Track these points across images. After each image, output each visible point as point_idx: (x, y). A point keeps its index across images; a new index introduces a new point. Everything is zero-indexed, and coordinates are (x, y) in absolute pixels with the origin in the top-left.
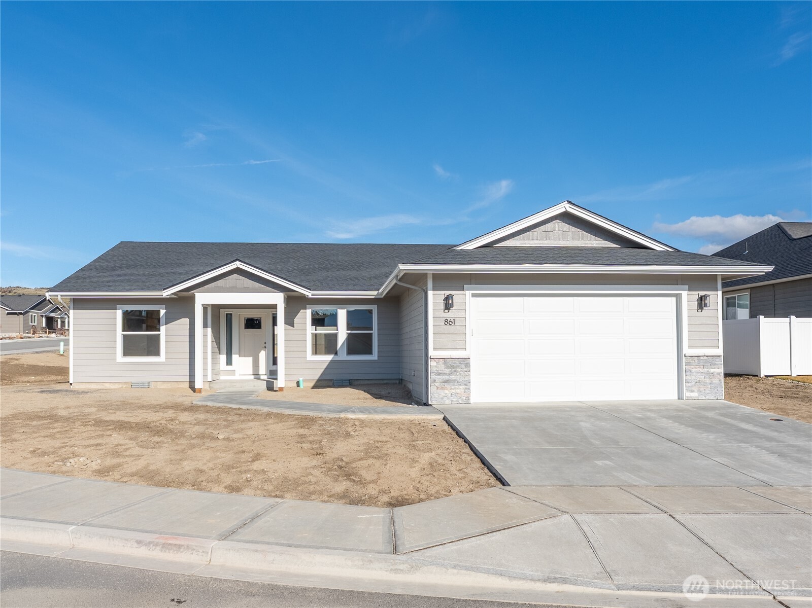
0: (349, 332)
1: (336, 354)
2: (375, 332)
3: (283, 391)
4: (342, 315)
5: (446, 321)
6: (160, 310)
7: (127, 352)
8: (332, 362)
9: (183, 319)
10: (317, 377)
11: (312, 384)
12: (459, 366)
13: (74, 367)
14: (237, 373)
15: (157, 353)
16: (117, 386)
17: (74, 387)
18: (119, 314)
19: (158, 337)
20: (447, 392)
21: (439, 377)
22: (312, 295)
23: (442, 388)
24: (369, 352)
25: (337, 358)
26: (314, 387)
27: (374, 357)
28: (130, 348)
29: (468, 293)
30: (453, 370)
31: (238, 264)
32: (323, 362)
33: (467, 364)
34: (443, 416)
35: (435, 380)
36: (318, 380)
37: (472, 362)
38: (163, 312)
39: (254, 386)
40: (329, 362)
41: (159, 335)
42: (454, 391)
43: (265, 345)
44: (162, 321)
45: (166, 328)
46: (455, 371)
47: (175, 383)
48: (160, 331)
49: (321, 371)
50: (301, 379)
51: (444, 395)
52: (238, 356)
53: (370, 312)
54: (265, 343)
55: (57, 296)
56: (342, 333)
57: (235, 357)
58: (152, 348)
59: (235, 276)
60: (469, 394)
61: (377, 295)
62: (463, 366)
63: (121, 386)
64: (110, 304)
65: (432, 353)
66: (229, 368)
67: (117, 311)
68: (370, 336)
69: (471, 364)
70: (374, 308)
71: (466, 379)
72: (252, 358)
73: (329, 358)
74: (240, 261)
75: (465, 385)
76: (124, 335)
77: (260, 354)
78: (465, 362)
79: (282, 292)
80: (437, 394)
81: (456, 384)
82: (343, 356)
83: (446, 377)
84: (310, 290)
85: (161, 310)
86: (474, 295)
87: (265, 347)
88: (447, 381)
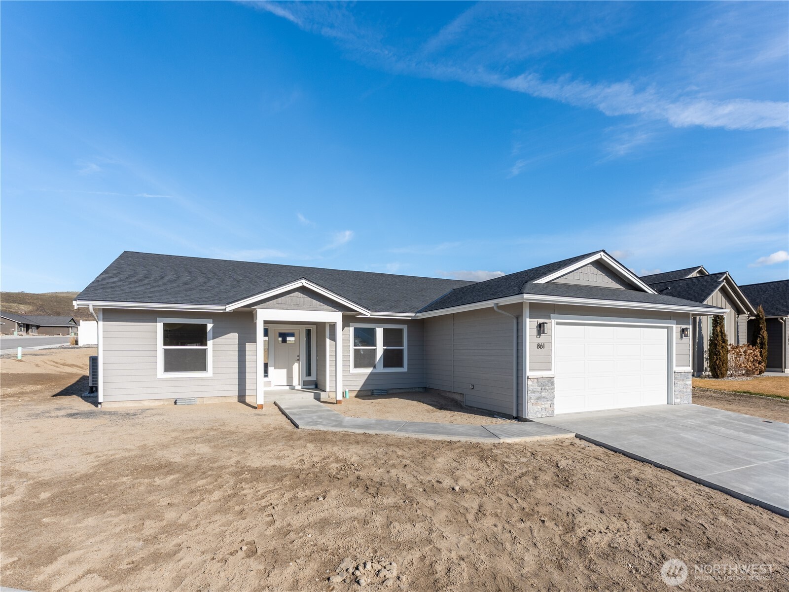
0: (385, 348)
1: (374, 367)
2: (405, 347)
3: (341, 403)
4: (379, 333)
5: (538, 345)
6: (206, 325)
7: (169, 367)
8: (371, 374)
9: (232, 334)
10: (358, 388)
11: (355, 394)
12: (547, 385)
13: (104, 385)
14: (273, 384)
15: (203, 368)
16: (157, 403)
17: (105, 407)
18: (160, 327)
19: (204, 352)
20: (539, 407)
21: (533, 394)
22: (371, 315)
23: (536, 404)
24: (400, 365)
25: (376, 371)
26: (357, 396)
27: (405, 369)
28: (173, 363)
29: (553, 321)
30: (543, 388)
31: (304, 283)
32: (364, 374)
33: (552, 382)
34: (575, 434)
35: (531, 398)
36: (359, 390)
37: (555, 380)
38: (210, 326)
39: (303, 398)
40: (369, 374)
41: (205, 350)
42: (543, 406)
43: (298, 358)
44: (210, 335)
45: (213, 342)
46: (545, 389)
47: (223, 398)
48: (207, 346)
49: (362, 383)
50: (347, 390)
51: (537, 410)
52: (274, 368)
53: (401, 330)
54: (298, 356)
55: (89, 305)
56: (380, 348)
57: (271, 369)
58: (199, 363)
59: (297, 294)
60: (554, 409)
61: (415, 316)
62: (550, 384)
63: (162, 403)
64: (150, 316)
65: (529, 373)
66: (266, 379)
67: (158, 323)
68: (401, 352)
69: (555, 383)
70: (405, 328)
71: (552, 395)
72: (286, 370)
73: (369, 370)
74: (306, 279)
75: (551, 400)
76: (166, 350)
77: (294, 367)
78: (551, 381)
79: (341, 311)
80: (532, 410)
81: (545, 400)
82: (380, 369)
83: (538, 395)
84: (369, 310)
85: (208, 325)
86: (558, 324)
87: (298, 360)
88: (538, 398)
